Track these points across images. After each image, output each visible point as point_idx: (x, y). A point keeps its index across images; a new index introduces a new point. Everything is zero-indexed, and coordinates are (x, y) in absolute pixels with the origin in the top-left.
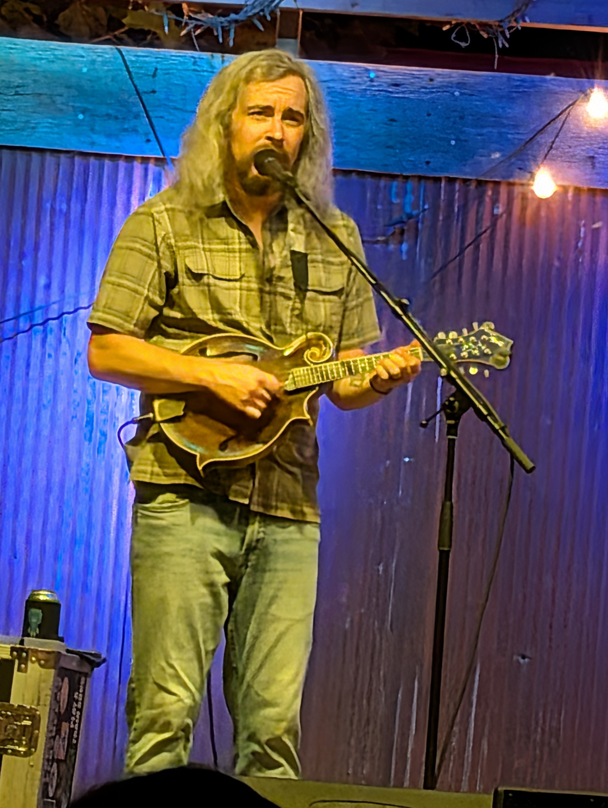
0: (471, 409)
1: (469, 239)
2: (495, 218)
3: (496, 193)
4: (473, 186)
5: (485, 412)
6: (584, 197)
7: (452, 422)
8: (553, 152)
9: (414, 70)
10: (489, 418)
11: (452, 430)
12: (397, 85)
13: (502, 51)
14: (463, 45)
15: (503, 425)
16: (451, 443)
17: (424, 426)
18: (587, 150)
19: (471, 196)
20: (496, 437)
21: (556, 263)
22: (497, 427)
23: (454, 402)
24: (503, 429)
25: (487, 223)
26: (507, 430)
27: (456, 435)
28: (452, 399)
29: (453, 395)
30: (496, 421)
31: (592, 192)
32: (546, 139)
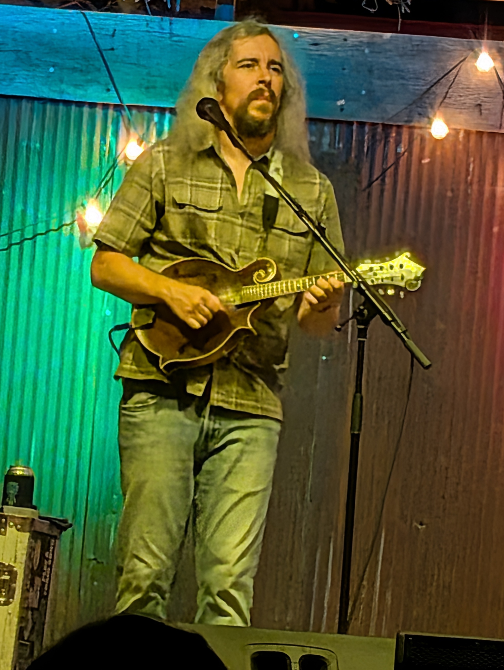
0: (378, 316)
1: (377, 173)
2: (398, 156)
3: (399, 134)
4: (380, 129)
5: (390, 319)
6: (473, 138)
7: (362, 327)
8: (446, 101)
9: (331, 31)
10: (393, 323)
11: (362, 333)
12: (316, 44)
13: (405, 16)
14: (372, 10)
15: (404, 329)
16: (361, 344)
17: (339, 330)
18: (475, 99)
19: (378, 137)
20: (399, 340)
21: (449, 194)
22: (400, 331)
23: (363, 310)
24: (404, 332)
25: (391, 160)
26: (407, 333)
27: (365, 337)
28: (362, 307)
29: (364, 304)
30: (399, 326)
31: (480, 134)
32: (440, 90)
